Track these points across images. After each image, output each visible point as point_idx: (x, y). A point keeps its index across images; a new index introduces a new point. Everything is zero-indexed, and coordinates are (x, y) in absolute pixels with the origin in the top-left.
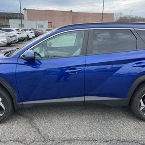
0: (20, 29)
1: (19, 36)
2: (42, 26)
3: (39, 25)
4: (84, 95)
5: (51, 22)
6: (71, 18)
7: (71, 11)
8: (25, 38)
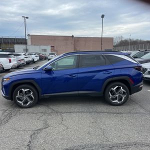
0: (27, 54)
1: (26, 60)
2: (45, 50)
3: (42, 49)
4: (78, 91)
5: (54, 47)
6: (73, 42)
7: (73, 36)
8: (31, 61)
